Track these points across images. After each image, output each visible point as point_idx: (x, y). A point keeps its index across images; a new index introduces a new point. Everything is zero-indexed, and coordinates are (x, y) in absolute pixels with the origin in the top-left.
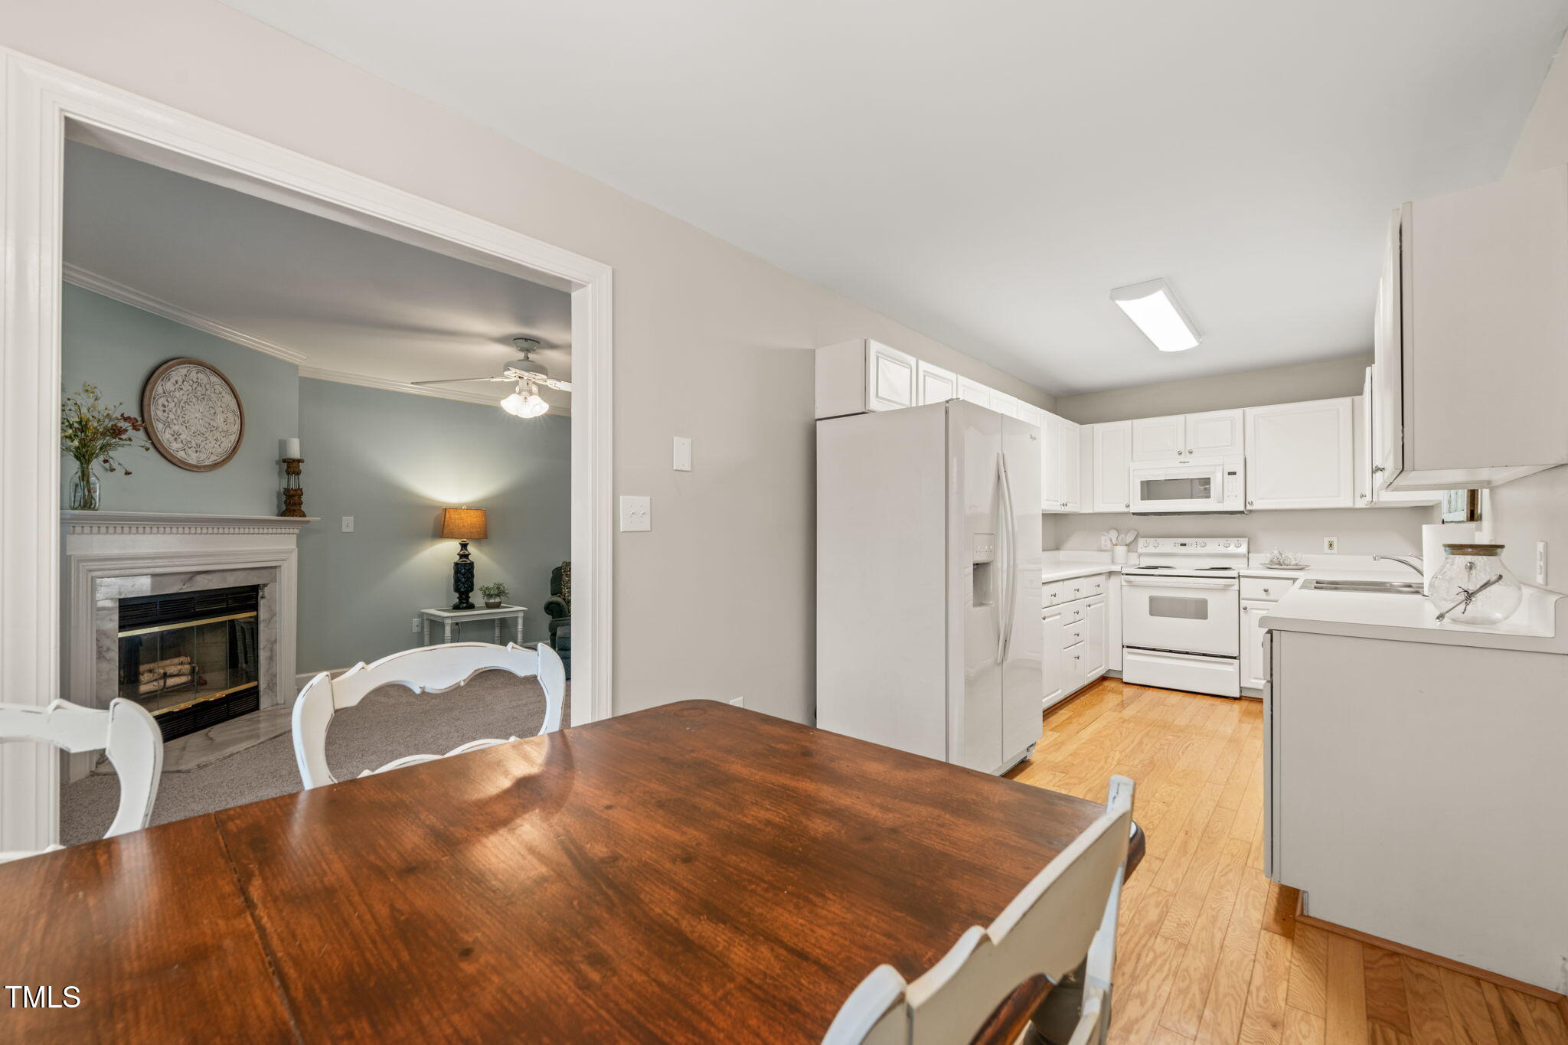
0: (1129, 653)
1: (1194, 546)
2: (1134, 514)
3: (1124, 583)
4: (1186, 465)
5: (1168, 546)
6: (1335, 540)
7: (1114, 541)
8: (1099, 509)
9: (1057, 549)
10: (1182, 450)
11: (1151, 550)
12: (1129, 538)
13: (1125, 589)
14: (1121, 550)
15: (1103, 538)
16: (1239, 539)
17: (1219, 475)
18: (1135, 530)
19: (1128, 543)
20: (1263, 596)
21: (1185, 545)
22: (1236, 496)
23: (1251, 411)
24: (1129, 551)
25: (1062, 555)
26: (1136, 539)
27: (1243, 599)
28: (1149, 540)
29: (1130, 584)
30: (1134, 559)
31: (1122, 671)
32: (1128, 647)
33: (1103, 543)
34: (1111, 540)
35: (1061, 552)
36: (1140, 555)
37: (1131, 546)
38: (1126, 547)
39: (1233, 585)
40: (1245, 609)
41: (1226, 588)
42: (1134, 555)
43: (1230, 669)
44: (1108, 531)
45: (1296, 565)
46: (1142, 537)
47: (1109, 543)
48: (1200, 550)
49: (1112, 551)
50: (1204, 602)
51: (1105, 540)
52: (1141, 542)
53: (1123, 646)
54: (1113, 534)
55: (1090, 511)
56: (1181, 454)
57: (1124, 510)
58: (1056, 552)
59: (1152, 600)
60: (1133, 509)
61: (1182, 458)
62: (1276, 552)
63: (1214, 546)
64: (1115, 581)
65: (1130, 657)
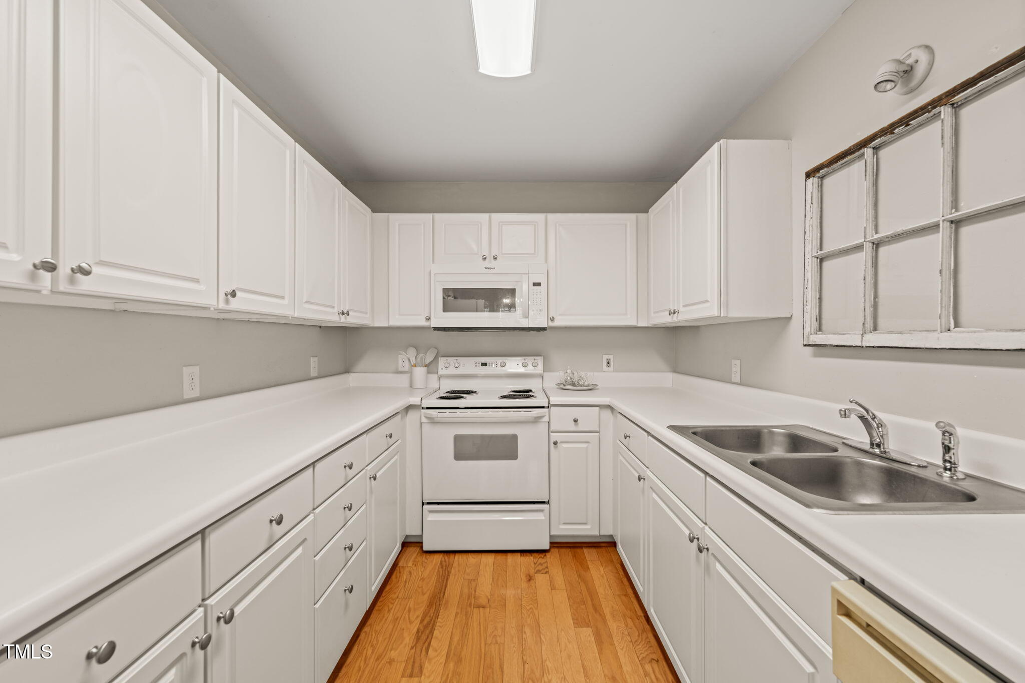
0: (431, 512)
1: (495, 366)
2: (435, 329)
3: (424, 420)
4: (491, 271)
5: (469, 366)
6: (611, 357)
7: (413, 362)
8: (394, 322)
9: (347, 371)
10: (487, 254)
11: (452, 371)
12: (429, 358)
13: (427, 428)
14: (420, 372)
15: (401, 358)
16: (536, 358)
17: (525, 287)
18: (436, 348)
19: (428, 362)
20: (572, 427)
21: (486, 365)
22: (540, 311)
23: (552, 217)
24: (429, 372)
25: (353, 379)
26: (436, 358)
27: (552, 432)
28: (450, 359)
29: (433, 421)
30: (433, 380)
31: (421, 536)
32: (429, 503)
33: (400, 363)
34: (409, 360)
35: (352, 375)
36: (440, 377)
37: (431, 367)
38: (425, 369)
39: (544, 416)
40: (555, 443)
41: (537, 420)
42: (435, 377)
43: (541, 517)
44: (406, 348)
45: (588, 385)
46: (442, 357)
47: (407, 363)
48: (500, 370)
49: (410, 373)
50: (514, 438)
51: (403, 360)
52: (442, 361)
53: (423, 504)
54: (412, 353)
55: (385, 325)
56: (485, 259)
57: (424, 323)
58: (346, 375)
59: (458, 439)
60: (434, 323)
61: (486, 264)
62: (569, 371)
63: (514, 365)
64: (413, 416)
65: (433, 517)
